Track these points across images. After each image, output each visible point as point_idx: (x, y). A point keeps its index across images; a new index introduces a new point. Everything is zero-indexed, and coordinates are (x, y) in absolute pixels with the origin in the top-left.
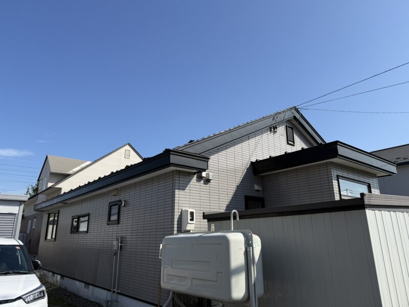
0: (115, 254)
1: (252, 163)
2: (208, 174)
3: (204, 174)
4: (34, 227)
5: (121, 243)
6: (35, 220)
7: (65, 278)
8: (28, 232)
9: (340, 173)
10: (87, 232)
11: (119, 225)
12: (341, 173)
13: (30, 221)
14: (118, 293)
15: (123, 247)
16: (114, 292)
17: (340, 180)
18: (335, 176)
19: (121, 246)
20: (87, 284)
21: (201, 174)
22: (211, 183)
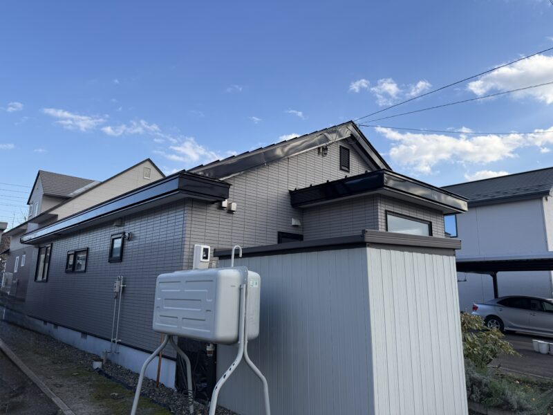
0: (116, 297)
1: (290, 192)
2: (230, 205)
3: (225, 204)
4: (22, 265)
5: (123, 284)
6: (24, 256)
7: (59, 327)
8: (15, 271)
9: (390, 208)
10: (85, 271)
11: (123, 263)
12: (392, 208)
13: (18, 257)
14: (119, 343)
15: (126, 289)
16: (114, 342)
17: (389, 216)
18: (383, 211)
19: (123, 287)
20: (85, 334)
21: (221, 204)
22: (234, 215)
